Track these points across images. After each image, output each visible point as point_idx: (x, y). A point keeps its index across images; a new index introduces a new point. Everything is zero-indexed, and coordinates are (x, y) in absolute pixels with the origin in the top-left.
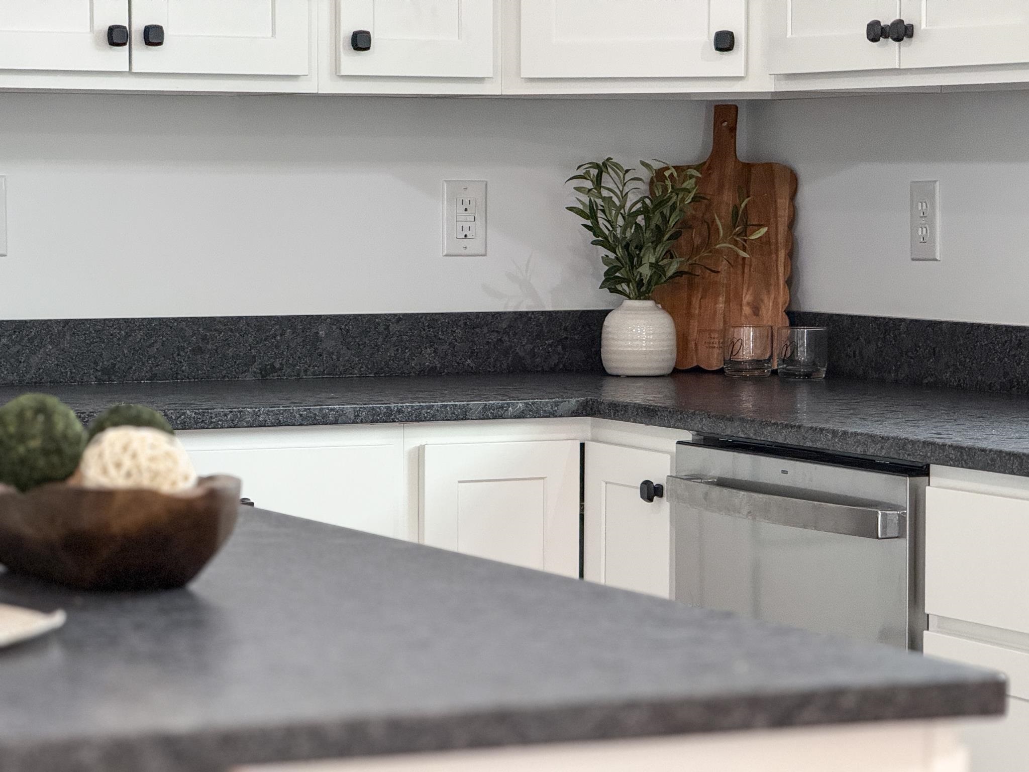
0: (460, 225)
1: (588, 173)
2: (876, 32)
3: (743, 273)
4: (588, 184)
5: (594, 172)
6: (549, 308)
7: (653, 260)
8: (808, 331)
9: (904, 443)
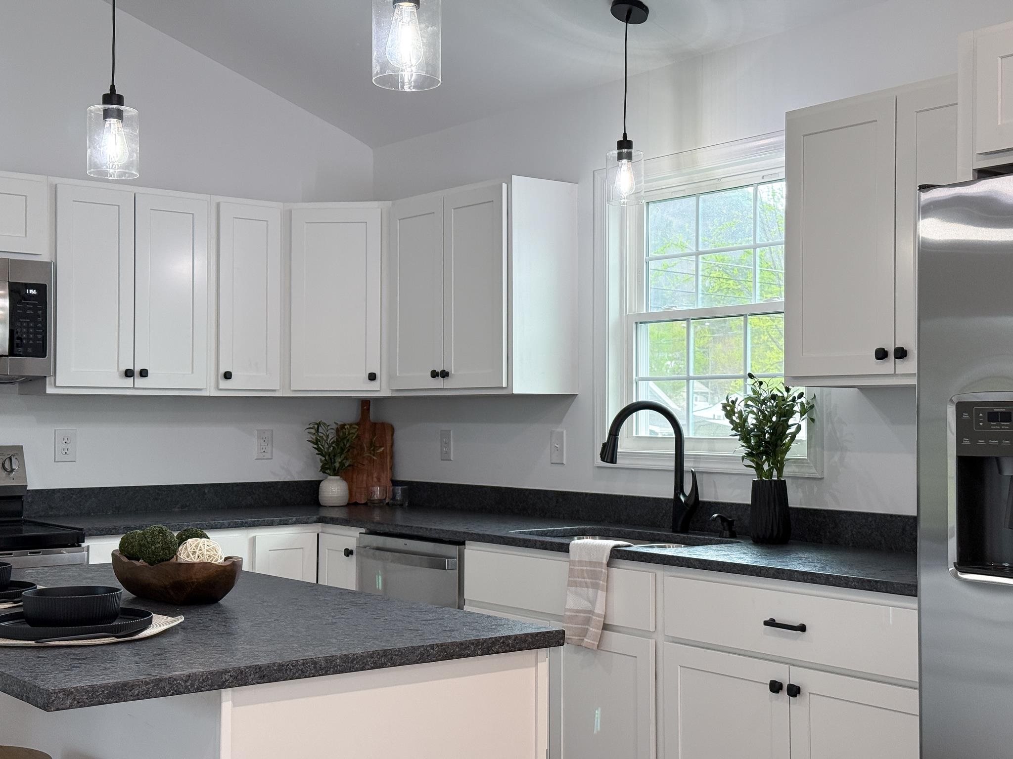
0: (262, 447)
1: (314, 426)
2: (434, 374)
3: (373, 465)
4: (313, 431)
5: (316, 426)
6: (296, 480)
7: (340, 461)
8: (401, 488)
9: (455, 533)
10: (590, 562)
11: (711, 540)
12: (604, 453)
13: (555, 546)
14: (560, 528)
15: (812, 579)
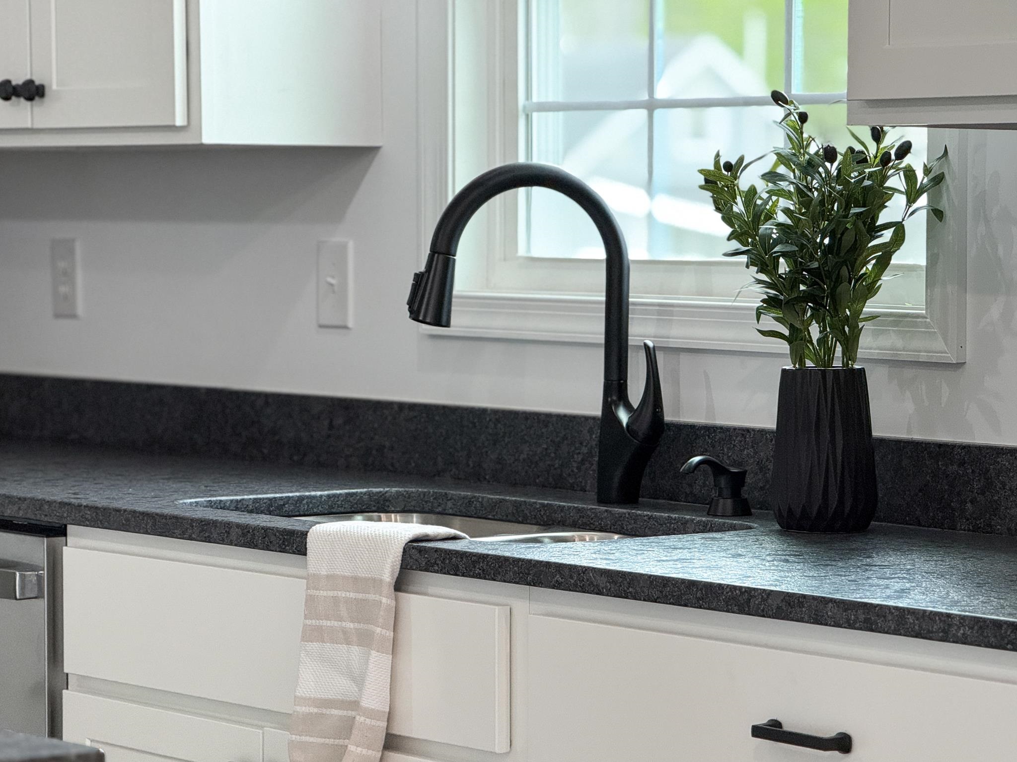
9: (40, 504)
10: (355, 579)
11: (685, 522)
12: (418, 298)
13: (273, 538)
14: (319, 493)
15: (867, 620)
